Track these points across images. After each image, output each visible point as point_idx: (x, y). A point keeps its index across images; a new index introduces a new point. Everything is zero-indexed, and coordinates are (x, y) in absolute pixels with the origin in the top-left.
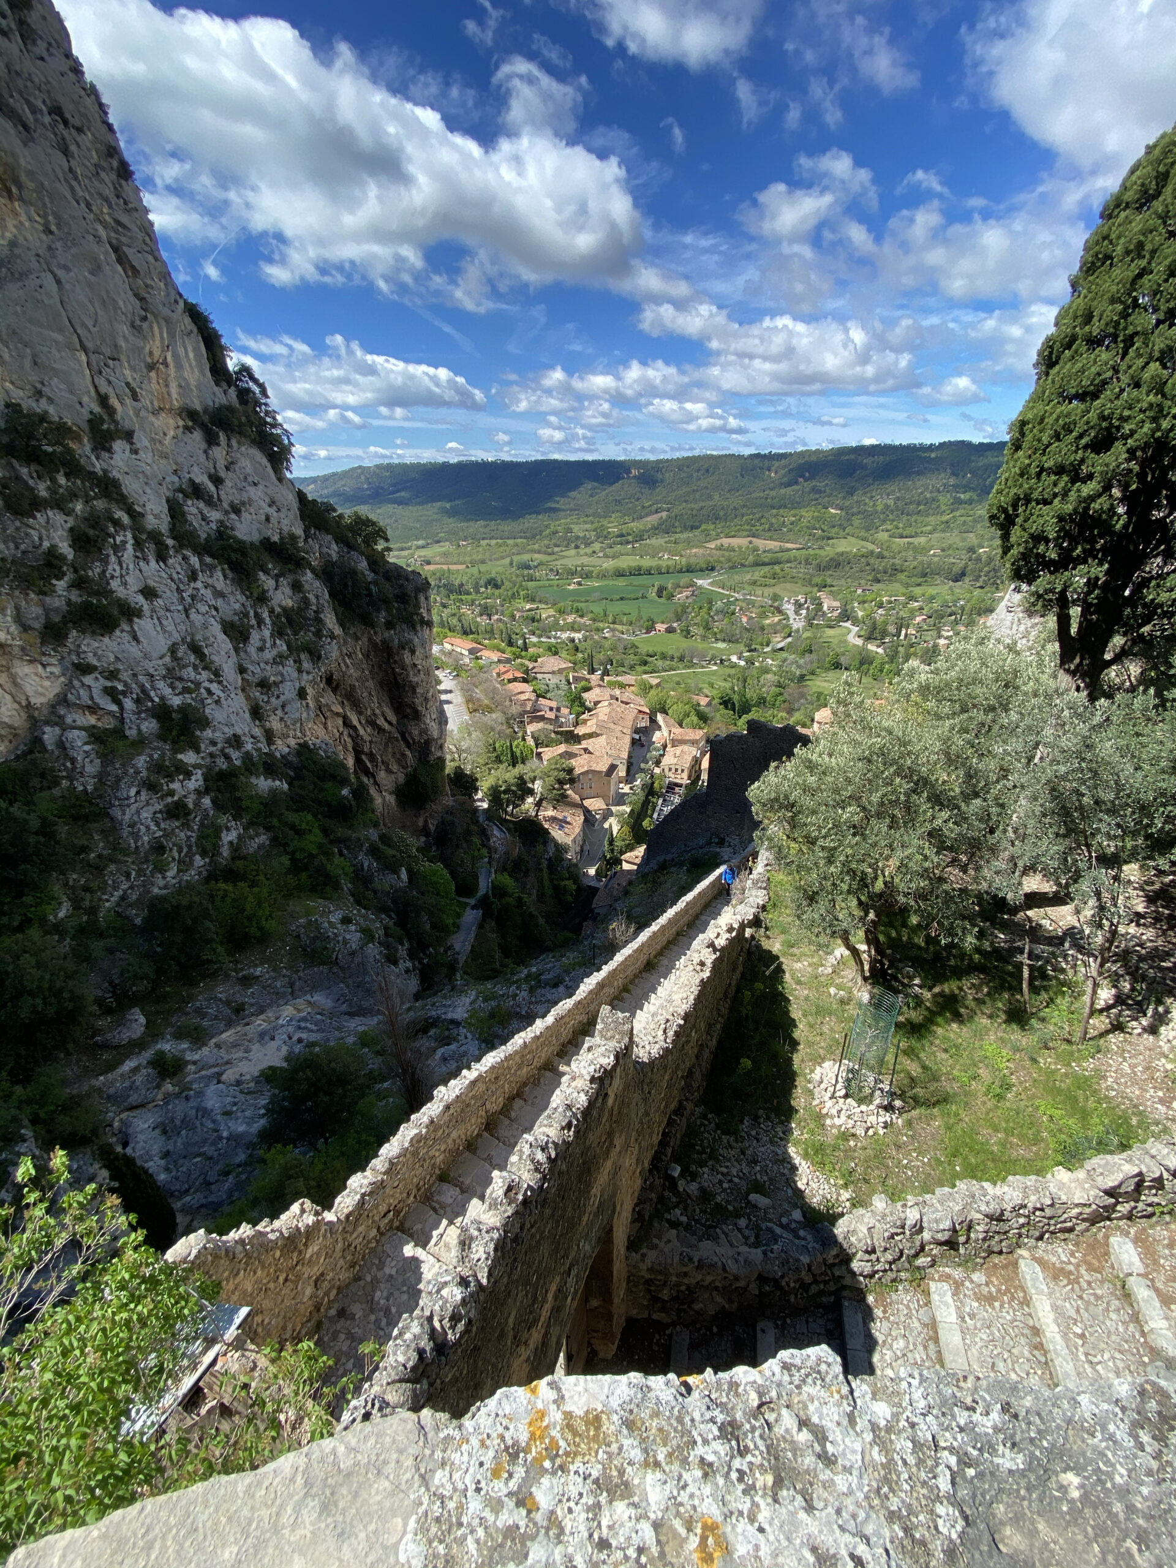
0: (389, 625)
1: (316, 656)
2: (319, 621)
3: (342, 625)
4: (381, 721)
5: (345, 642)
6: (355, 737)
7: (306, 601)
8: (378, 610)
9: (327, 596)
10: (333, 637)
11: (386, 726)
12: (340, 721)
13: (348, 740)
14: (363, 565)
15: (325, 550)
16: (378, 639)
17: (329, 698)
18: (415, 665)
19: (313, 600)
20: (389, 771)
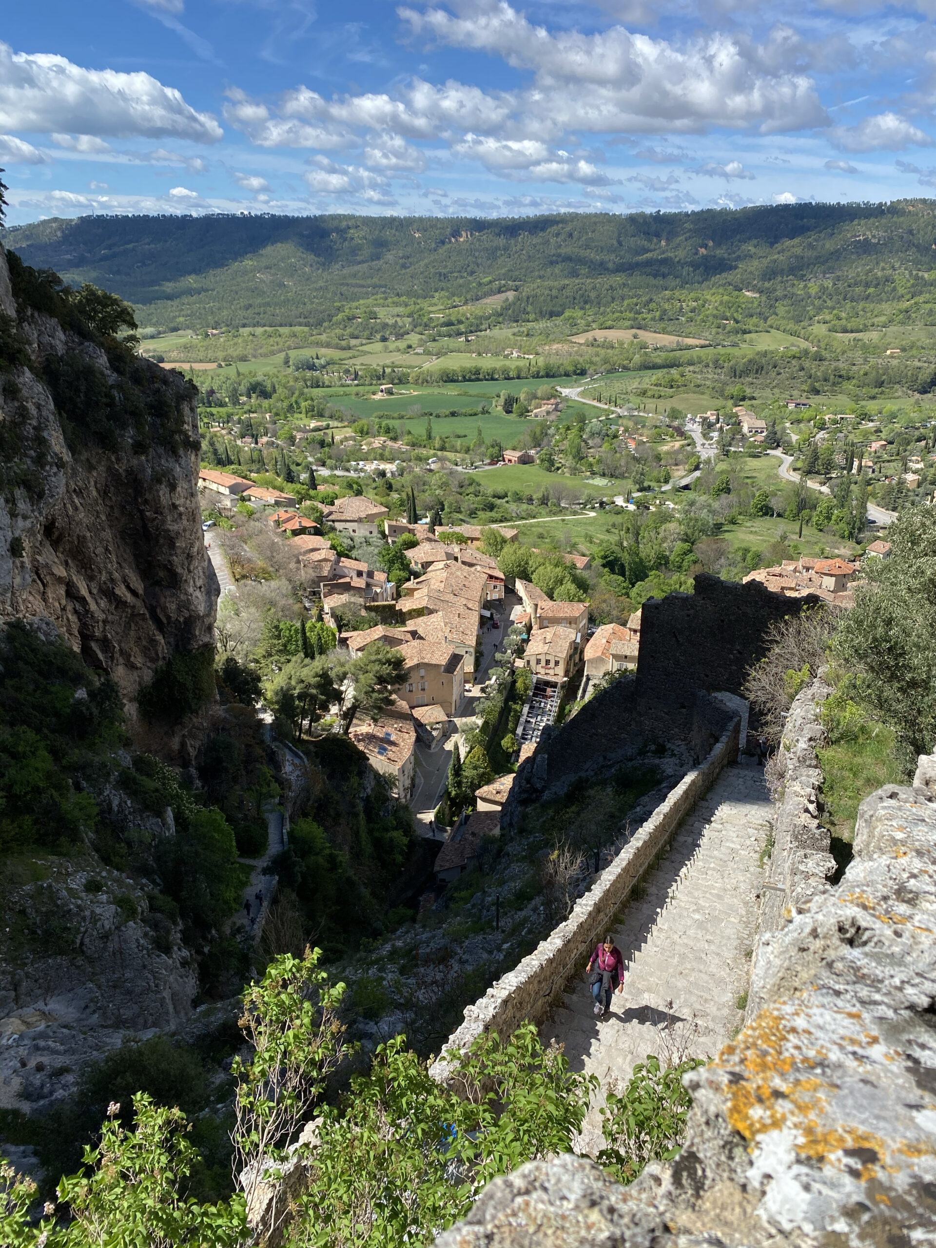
0: (139, 448)
1: (36, 494)
2: (41, 442)
3: (71, 447)
4: (121, 591)
5: (75, 474)
6: (83, 615)
7: (23, 413)
8: (123, 426)
9: (52, 406)
10: (60, 464)
11: (129, 598)
12: (62, 591)
13: (73, 618)
14: (102, 360)
15: (46, 339)
16: (121, 468)
17: (49, 556)
18: (175, 507)
19: (33, 411)
20: (131, 666)
